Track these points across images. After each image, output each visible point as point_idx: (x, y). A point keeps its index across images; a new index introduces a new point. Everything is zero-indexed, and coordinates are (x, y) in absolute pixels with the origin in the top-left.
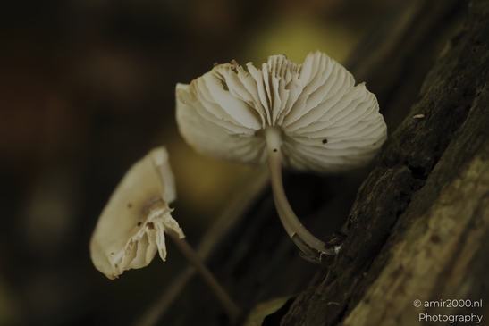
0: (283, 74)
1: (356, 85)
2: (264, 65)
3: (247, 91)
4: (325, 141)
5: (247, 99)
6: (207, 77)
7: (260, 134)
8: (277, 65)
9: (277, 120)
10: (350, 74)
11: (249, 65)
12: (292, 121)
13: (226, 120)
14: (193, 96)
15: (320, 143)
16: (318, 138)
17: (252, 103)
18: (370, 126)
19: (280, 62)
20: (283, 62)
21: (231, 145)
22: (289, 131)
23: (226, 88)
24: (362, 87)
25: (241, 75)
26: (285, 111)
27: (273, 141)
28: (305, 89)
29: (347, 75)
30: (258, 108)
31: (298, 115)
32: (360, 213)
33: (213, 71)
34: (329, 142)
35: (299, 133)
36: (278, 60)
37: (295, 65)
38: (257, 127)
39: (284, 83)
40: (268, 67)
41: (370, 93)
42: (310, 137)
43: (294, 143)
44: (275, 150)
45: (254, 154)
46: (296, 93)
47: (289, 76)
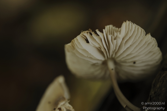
0: (112, 33)
1: (146, 35)
2: (104, 30)
3: (97, 42)
4: (134, 63)
5: (97, 46)
6: (79, 37)
7: (105, 63)
8: (109, 30)
9: (112, 55)
10: (143, 30)
11: (97, 31)
12: (119, 54)
13: (89, 56)
14: (73, 47)
15: (132, 64)
16: (131, 62)
17: (100, 48)
18: (154, 54)
19: (111, 28)
20: (112, 28)
21: (92, 70)
22: (118, 60)
23: (88, 42)
24: (149, 36)
25: (94, 35)
26: (115, 50)
27: (111, 65)
28: (123, 39)
29: (141, 30)
30: (103, 50)
31: (121, 51)
32: (155, 93)
33: (81, 34)
34: (137, 63)
35: (123, 60)
36: (109, 28)
37: (117, 29)
38: (103, 59)
39: (113, 37)
40: (105, 31)
41: (153, 38)
42: (127, 61)
43: (120, 65)
44: (112, 69)
45: (103, 73)
46: (120, 41)
47: (115, 34)
